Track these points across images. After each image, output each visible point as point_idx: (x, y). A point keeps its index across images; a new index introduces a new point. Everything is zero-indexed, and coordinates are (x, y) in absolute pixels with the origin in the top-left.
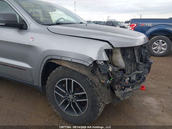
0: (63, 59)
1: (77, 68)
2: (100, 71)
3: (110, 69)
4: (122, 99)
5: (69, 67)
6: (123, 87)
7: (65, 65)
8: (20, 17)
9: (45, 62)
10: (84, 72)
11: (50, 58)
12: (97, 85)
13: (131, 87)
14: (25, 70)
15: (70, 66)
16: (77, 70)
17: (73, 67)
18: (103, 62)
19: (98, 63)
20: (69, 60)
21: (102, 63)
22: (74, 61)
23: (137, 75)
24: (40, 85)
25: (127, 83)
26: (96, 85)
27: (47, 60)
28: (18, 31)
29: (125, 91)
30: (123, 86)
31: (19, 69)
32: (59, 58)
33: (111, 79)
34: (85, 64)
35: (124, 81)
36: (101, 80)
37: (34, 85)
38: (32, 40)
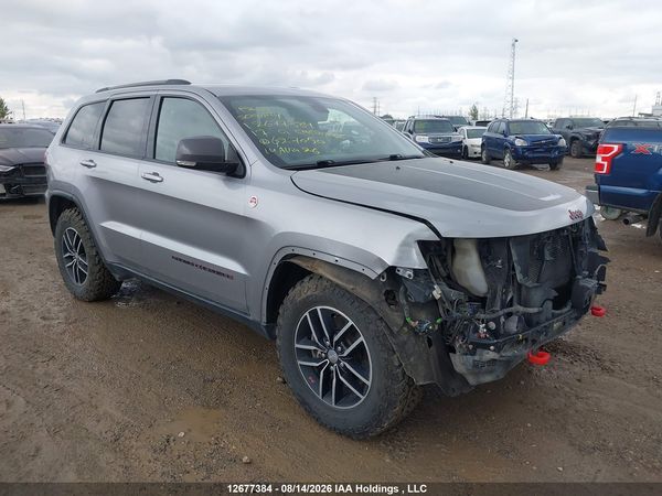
0: (318, 256)
1: (348, 282)
2: (407, 297)
3: (434, 293)
4: (472, 381)
5: (331, 278)
6: (471, 347)
7: (321, 271)
8: (231, 145)
9: (277, 261)
10: (366, 294)
11: (289, 251)
12: (395, 329)
13: (492, 348)
14: (232, 278)
15: (335, 276)
16: (350, 287)
17: (341, 280)
18: (411, 273)
19: (400, 274)
20: (331, 260)
21: (410, 276)
22: (342, 263)
23: (520, 318)
24: (264, 319)
25: (483, 336)
26: (391, 331)
27: (283, 258)
28: (224, 180)
29: (477, 358)
30: (471, 343)
31: (218, 273)
32: (310, 254)
33: (439, 321)
34: (367, 272)
35: (476, 330)
36: (408, 319)
37: (251, 318)
38: (253, 205)
